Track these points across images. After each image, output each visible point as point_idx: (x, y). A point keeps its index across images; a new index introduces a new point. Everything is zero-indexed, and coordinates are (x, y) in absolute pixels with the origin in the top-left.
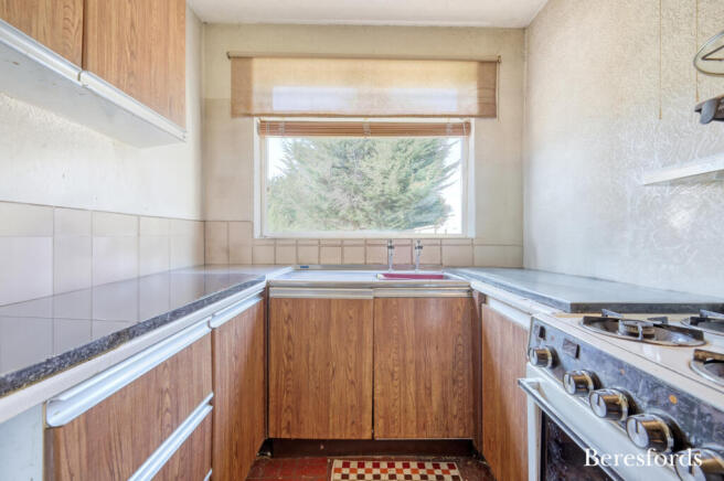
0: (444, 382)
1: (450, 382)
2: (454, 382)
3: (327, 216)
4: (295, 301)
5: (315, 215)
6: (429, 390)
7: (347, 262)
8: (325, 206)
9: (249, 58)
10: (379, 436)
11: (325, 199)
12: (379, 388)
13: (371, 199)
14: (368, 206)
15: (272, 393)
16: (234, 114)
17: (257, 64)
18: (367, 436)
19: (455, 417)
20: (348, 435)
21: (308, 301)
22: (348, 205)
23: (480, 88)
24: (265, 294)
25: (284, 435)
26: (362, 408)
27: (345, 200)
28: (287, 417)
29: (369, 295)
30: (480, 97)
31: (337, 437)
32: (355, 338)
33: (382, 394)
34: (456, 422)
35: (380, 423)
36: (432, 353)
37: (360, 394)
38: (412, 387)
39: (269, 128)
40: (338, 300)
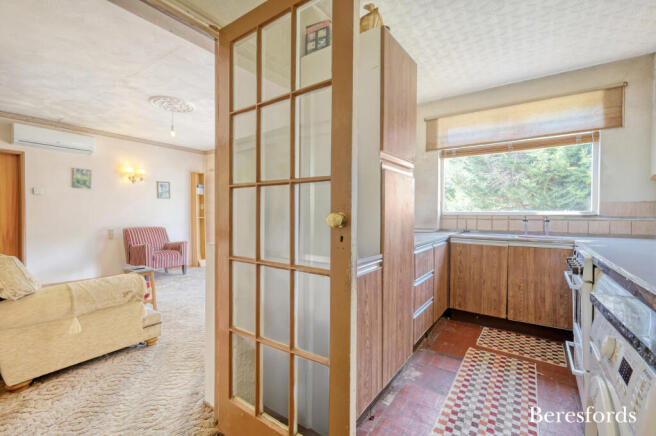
0: (554, 295)
1: (558, 296)
2: (561, 296)
3: (485, 194)
4: (464, 246)
5: (474, 194)
6: (543, 300)
7: (495, 229)
8: (483, 185)
9: (436, 119)
10: (511, 318)
11: (485, 179)
12: (510, 293)
13: (535, 176)
14: (531, 184)
15: (452, 287)
16: (428, 150)
17: (440, 121)
18: (503, 316)
19: (562, 316)
20: (492, 314)
21: (470, 245)
22: (507, 183)
23: (606, 107)
24: (448, 241)
25: (457, 308)
26: (500, 302)
27: (505, 179)
28: (459, 299)
29: (506, 245)
30: (606, 114)
31: (486, 314)
32: (496, 265)
33: (513, 297)
34: (562, 320)
35: (511, 312)
36: (546, 279)
37: (499, 294)
38: (532, 295)
39: (447, 154)
40: (487, 246)
